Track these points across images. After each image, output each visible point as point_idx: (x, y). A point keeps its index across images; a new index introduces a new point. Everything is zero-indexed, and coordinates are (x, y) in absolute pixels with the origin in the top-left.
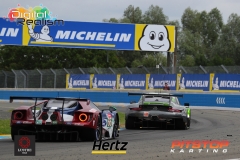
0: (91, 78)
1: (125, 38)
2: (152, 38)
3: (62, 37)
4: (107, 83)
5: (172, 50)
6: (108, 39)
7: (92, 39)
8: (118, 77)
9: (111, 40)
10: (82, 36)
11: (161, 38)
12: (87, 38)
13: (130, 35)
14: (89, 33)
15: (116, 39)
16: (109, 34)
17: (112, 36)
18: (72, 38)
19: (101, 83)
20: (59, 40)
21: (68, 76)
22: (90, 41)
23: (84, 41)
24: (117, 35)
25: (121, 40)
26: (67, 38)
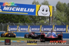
0: (18, 27)
1: (32, 10)
2: (43, 11)
3: (6, 10)
4: (24, 29)
5: (51, 16)
6: (25, 11)
7: (19, 10)
8: (29, 27)
9: (26, 11)
10: (14, 9)
11: (47, 11)
12: (16, 10)
13: (34, 9)
14: (17, 8)
15: (28, 11)
16: (25, 9)
17: (27, 10)
18: (10, 10)
19: (22, 29)
20: (5, 11)
21: (8, 26)
22: (17, 11)
23: (15, 11)
24: (29, 9)
25: (30, 11)
26: (8, 10)
